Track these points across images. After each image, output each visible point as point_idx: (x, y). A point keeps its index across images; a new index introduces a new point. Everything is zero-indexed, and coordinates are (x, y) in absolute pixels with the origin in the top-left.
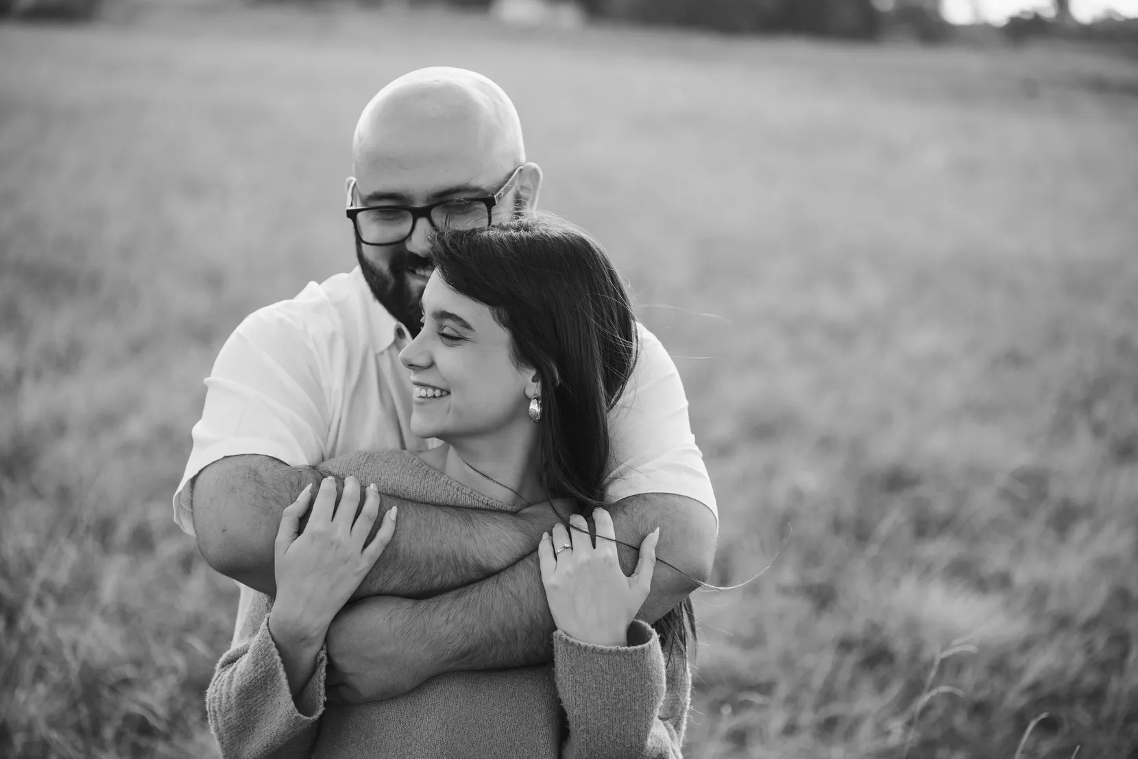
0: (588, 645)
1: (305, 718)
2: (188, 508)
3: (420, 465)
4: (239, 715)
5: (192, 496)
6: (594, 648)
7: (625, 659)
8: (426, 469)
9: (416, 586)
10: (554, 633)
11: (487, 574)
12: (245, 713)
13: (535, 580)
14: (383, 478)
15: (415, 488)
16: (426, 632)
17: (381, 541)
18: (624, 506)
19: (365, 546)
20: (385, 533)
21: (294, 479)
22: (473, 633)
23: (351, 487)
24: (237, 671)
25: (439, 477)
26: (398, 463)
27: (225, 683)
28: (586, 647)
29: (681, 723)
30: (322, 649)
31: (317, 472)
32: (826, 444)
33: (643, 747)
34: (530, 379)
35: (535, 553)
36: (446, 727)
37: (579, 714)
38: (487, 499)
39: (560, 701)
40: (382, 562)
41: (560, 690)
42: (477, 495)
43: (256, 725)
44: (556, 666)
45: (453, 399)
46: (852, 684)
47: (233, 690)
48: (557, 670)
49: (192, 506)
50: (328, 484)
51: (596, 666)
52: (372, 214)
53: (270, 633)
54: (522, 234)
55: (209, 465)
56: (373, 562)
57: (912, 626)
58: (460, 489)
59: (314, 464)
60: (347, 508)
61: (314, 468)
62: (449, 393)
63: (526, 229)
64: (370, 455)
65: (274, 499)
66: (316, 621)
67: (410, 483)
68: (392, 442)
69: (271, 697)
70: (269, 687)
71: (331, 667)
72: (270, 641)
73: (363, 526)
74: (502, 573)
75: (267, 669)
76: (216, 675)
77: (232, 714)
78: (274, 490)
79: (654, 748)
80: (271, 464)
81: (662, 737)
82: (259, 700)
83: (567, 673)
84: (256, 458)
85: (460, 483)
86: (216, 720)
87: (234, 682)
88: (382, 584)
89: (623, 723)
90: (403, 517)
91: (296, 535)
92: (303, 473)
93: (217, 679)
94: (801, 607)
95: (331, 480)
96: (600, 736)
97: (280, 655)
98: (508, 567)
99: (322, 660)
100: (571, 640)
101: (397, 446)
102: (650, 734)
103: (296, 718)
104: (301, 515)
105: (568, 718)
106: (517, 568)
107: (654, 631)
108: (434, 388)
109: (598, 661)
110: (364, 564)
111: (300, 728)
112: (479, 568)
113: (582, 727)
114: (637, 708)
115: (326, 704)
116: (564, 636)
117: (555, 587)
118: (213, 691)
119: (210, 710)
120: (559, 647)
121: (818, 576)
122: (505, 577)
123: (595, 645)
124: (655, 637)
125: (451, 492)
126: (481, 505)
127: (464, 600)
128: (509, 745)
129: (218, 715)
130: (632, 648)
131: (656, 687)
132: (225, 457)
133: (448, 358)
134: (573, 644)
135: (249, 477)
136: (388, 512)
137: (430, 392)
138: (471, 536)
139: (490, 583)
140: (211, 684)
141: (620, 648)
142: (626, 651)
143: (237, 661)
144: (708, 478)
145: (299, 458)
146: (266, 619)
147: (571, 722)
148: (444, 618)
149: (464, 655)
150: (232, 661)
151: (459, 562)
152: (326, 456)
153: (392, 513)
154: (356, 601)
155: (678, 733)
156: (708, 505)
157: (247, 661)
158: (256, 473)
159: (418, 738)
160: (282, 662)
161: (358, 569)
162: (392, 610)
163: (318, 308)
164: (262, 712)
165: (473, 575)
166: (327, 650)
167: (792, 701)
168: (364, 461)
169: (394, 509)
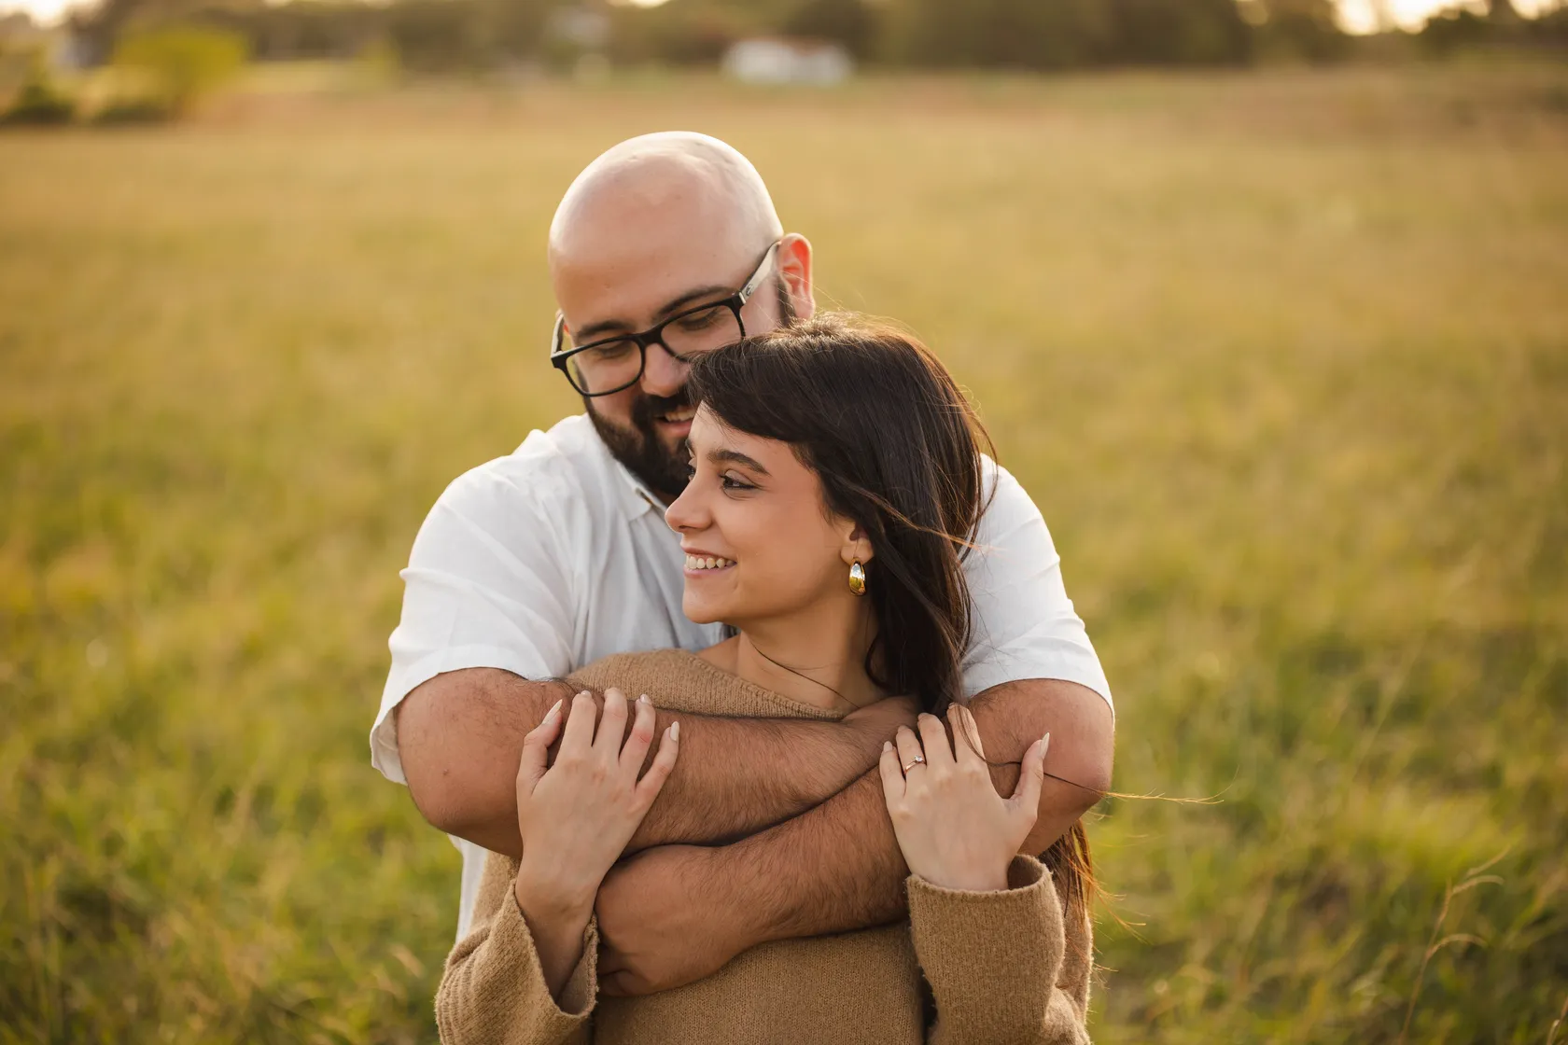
0: (956, 892)
1: (571, 1016)
2: (392, 747)
3: (703, 667)
4: (481, 1025)
5: (397, 731)
6: (964, 895)
7: (1007, 906)
8: (712, 672)
9: (711, 829)
10: (909, 879)
11: (808, 806)
12: (490, 1019)
13: (875, 808)
14: (654, 687)
15: (698, 697)
16: (732, 889)
17: (662, 769)
18: (989, 700)
19: (640, 778)
20: (665, 757)
21: (535, 696)
22: (796, 885)
23: (613, 699)
24: (476, 963)
25: (730, 680)
26: (673, 666)
27: (460, 983)
28: (953, 895)
29: (1082, 992)
30: (590, 922)
31: (565, 686)
32: (1231, 614)
33: (1039, 1025)
34: (847, 537)
35: (873, 772)
36: (766, 1016)
37: (949, 987)
38: (797, 704)
39: (921, 971)
40: (662, 799)
41: (921, 956)
42: (784, 699)
43: (506, 1036)
44: (913, 924)
45: (743, 569)
46: (1293, 935)
47: (471, 990)
48: (916, 930)
49: (397, 743)
50: (582, 700)
51: (968, 919)
52: (591, 355)
53: (518, 905)
54: (823, 339)
55: (419, 686)
56: (652, 799)
57: (1369, 849)
58: (760, 693)
59: (559, 676)
60: (611, 729)
61: (560, 680)
62: (735, 563)
63: (827, 334)
64: (634, 659)
65: (511, 724)
66: (582, 883)
67: (692, 692)
68: (660, 639)
69: (523, 995)
70: (520, 980)
71: (604, 947)
72: (519, 916)
73: (636, 750)
74: (831, 802)
75: (516, 955)
76: (447, 973)
77: (472, 1024)
78: (510, 713)
79: (1054, 1026)
80: (503, 679)
81: (1063, 1011)
82: (508, 1001)
83: (928, 933)
84: (483, 673)
85: (759, 686)
86: (451, 1035)
87: (473, 977)
88: (666, 828)
89: (1011, 995)
90: (687, 736)
91: (543, 769)
92: (547, 688)
93: (448, 979)
94: (1217, 836)
95: (585, 696)
96: (979, 1014)
97: (531, 935)
98: (836, 794)
99: (590, 938)
100: (931, 887)
101: (669, 644)
102: (1048, 1008)
103: (558, 1018)
104: (549, 742)
105: (934, 994)
106: (849, 792)
107: (1044, 867)
108: (716, 557)
109: (970, 912)
110: (640, 803)
111: (566, 1033)
112: (797, 798)
113: (954, 1005)
114: (1028, 973)
115: (598, 996)
116: (922, 883)
117: (905, 817)
118: (444, 995)
119: (441, 1023)
120: (915, 898)
121: (1235, 791)
122: (833, 807)
123: (966, 891)
124: (1047, 873)
125: (749, 700)
126: (790, 713)
127: (780, 842)
128: (854, 1035)
129: (453, 1027)
130: (1016, 891)
131: (1052, 943)
132: (440, 674)
133: (735, 516)
134: (934, 892)
135: (474, 698)
136: (667, 730)
137: (710, 562)
138: (782, 755)
139: (814, 815)
140: (440, 988)
141: (999, 892)
142: (1008, 896)
143: (475, 951)
144: (1096, 656)
145: (538, 668)
146: (511, 887)
147: (938, 1000)
148: (755, 868)
149: (786, 917)
150: (466, 952)
151: (767, 791)
152: (574, 664)
153: (673, 731)
154: (630, 856)
155: (1079, 1006)
156: (1099, 692)
157: (490, 947)
158: (483, 692)
159: (730, 1036)
160: (535, 943)
161: (633, 809)
162: (683, 864)
163: (547, 465)
164: (512, 1017)
165: (789, 808)
166: (598, 923)
167: (1214, 962)
168: (627, 666)
169: (675, 726)
